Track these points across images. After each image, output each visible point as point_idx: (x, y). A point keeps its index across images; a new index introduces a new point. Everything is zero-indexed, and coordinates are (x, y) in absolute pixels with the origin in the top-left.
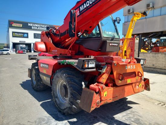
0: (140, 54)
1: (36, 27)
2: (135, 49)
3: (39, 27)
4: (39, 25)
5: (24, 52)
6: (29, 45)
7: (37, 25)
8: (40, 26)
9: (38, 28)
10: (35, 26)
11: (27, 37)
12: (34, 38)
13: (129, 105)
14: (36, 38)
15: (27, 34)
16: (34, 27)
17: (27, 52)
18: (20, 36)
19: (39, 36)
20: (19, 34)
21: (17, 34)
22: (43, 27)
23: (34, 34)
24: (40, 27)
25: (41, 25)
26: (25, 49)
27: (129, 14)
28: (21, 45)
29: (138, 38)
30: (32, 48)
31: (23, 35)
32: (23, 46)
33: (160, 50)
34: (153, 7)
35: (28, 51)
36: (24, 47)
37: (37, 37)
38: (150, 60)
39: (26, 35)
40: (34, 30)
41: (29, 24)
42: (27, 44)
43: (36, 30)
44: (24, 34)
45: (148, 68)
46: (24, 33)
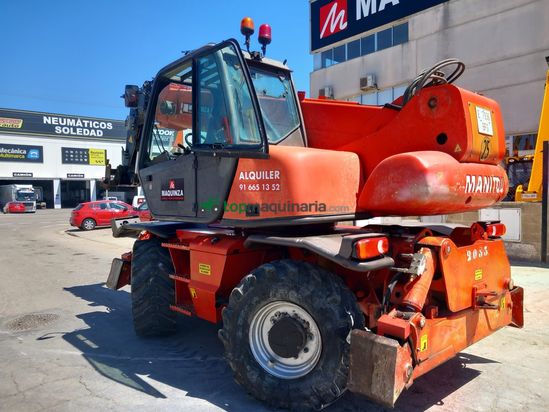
1: (69, 127)
3: (79, 127)
4: (79, 121)
5: (28, 209)
6: (45, 185)
7: (72, 123)
8: (83, 124)
9: (75, 131)
10: (66, 126)
11: (40, 160)
12: (64, 162)
13: (468, 366)
14: (70, 162)
15: (40, 149)
16: (62, 127)
17: (38, 207)
18: (17, 156)
19: (79, 154)
20: (13, 151)
21: (5, 151)
22: (93, 128)
23: (64, 149)
24: (84, 127)
25: (86, 122)
26: (32, 200)
28: (19, 187)
30: (55, 193)
31: (25, 152)
32: (24, 189)
34: (376, 85)
35: (44, 204)
36: (27, 192)
37: (74, 158)
39: (34, 154)
40: (62, 136)
41: (45, 118)
42: (36, 183)
43: (69, 137)
44: (28, 152)
46: (28, 148)
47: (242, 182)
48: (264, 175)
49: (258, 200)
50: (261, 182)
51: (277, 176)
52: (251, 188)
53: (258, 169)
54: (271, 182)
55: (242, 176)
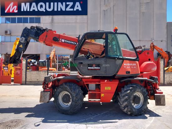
0: (27, 73)
2: (23, 68)
27: (6, 34)
29: (25, 60)
33: (40, 69)
38: (35, 77)
45: (34, 83)
47: (125, 66)
48: (132, 65)
49: (130, 70)
50: (131, 66)
51: (135, 65)
52: (127, 67)
53: (130, 63)
54: (133, 66)
55: (125, 64)
